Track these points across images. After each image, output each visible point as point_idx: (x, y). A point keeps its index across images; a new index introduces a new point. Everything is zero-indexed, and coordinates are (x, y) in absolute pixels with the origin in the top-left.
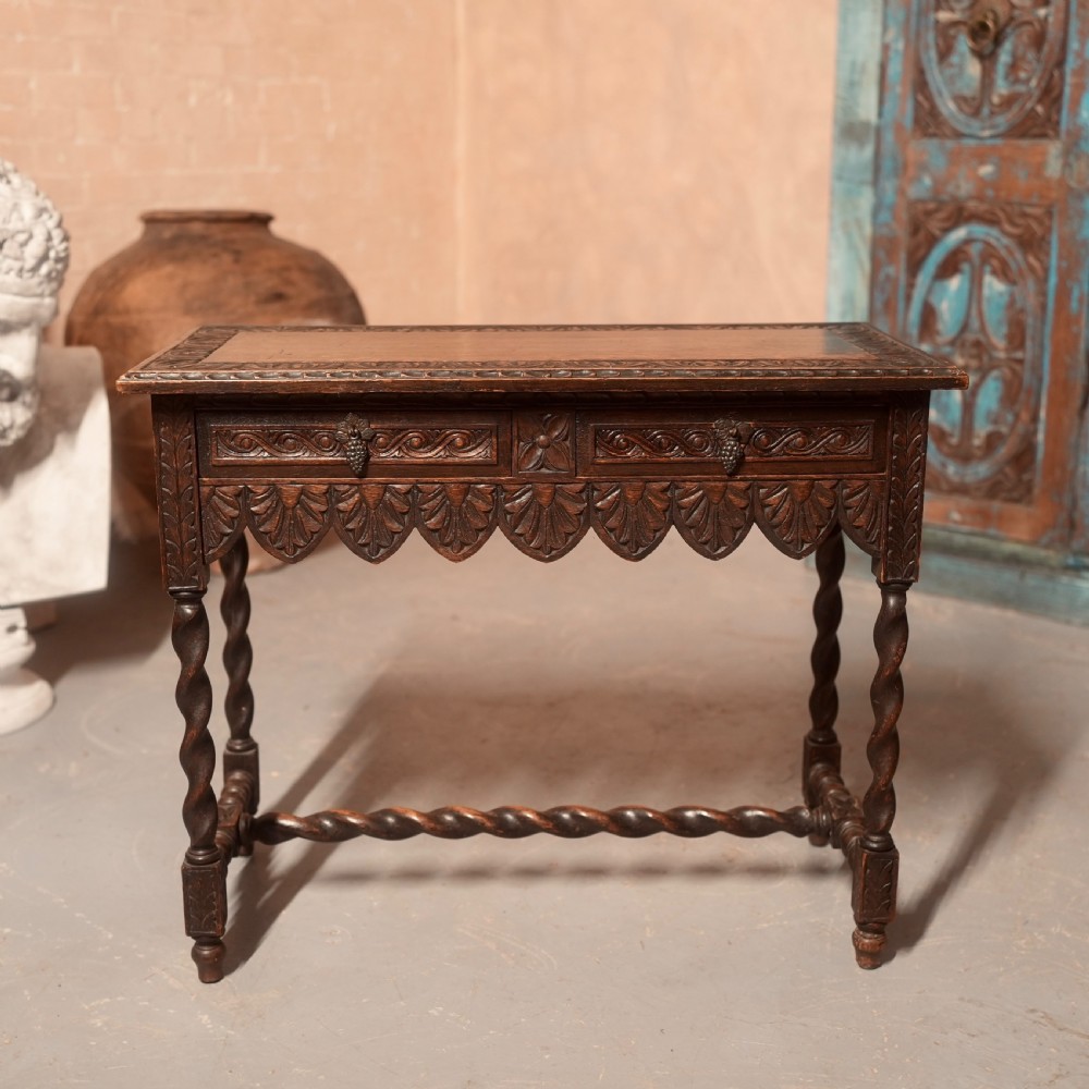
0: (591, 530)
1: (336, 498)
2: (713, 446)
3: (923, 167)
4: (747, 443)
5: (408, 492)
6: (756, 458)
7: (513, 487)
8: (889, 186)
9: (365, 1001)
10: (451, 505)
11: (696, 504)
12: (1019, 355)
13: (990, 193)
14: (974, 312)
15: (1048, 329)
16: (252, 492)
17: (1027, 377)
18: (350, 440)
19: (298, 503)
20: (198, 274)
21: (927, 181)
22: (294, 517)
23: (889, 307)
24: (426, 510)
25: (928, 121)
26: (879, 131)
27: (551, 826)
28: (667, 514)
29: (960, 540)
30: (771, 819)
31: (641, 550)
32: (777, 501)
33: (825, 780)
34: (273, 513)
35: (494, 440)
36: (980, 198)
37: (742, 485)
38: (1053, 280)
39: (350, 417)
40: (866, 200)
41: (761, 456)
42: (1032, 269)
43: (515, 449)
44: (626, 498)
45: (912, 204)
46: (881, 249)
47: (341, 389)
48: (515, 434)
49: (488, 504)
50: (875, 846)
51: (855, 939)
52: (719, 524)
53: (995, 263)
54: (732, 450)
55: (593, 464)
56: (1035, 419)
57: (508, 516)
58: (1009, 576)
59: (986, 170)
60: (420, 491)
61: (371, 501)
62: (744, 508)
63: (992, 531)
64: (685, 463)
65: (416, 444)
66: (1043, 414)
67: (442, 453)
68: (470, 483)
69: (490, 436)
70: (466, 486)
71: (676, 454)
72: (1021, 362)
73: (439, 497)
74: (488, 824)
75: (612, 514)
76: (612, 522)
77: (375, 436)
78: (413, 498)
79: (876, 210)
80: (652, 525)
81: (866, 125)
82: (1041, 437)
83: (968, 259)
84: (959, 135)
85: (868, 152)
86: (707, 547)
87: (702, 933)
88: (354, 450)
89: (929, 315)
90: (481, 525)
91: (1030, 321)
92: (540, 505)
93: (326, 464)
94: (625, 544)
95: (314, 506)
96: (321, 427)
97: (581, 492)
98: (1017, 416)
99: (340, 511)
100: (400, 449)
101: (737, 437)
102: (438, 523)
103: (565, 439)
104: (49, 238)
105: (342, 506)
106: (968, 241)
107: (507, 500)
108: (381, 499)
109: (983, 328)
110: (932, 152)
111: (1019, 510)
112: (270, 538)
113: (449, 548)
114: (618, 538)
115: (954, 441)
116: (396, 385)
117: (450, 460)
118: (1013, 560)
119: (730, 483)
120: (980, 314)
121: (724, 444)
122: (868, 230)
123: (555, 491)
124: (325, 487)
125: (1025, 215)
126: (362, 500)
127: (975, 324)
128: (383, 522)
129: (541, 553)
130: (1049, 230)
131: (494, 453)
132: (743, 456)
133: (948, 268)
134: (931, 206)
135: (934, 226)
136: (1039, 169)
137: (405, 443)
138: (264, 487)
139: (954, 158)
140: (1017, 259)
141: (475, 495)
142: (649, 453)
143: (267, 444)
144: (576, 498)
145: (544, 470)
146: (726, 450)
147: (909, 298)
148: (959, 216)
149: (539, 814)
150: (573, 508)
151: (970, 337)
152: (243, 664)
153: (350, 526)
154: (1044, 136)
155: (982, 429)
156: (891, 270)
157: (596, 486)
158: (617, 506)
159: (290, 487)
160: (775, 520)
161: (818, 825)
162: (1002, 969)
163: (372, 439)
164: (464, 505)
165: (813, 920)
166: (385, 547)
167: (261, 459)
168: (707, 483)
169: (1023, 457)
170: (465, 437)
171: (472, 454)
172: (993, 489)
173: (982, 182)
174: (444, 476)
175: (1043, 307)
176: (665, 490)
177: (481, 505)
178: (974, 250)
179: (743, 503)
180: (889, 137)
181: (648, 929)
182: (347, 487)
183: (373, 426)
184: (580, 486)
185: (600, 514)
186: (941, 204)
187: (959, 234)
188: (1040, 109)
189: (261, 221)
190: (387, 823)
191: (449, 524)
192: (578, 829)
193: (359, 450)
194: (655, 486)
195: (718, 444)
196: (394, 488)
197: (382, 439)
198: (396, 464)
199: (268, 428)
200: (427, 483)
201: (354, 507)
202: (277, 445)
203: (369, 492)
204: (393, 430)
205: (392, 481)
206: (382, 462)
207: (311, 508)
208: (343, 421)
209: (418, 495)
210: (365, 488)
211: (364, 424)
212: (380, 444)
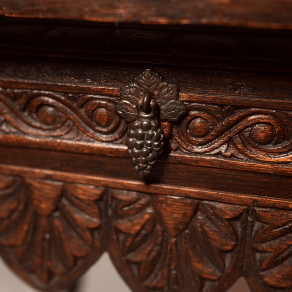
1: (115, 212)
5: (236, 218)
18: (139, 118)
19: (56, 209)
22: (51, 229)
24: (264, 251)
60: (258, 218)
61: (170, 223)
65: (262, 135)
77: (186, 114)
78: (244, 229)
88: (141, 137)
93: (101, 153)
95: (80, 217)
99: (118, 231)
100: (229, 142)
102: (284, 277)
105: (123, 224)
108: (188, 223)
124: (98, 192)
126: (157, 218)
128: (188, 260)
137: (240, 132)
143: (12, 110)
163: (182, 119)
182: (134, 195)
183: (184, 96)
193: (151, 137)
196: (213, 208)
197: (198, 120)
198: (222, 168)
199: (12, 85)
200: (274, 207)
201: (142, 228)
202: (26, 114)
203: (169, 209)
204: (222, 105)
205: (209, 195)
206: (196, 161)
207: (74, 220)
208: (134, 82)
209: (253, 226)
210: (161, 202)
211: (168, 92)
212: (195, 129)
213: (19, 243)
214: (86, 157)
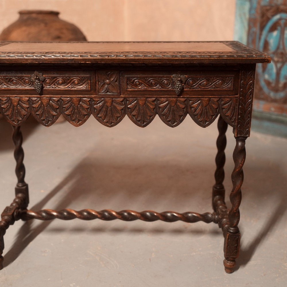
0: (126, 115)
1: (32, 103)
2: (172, 85)
4: (185, 84)
5: (58, 101)
6: (188, 89)
7: (97, 99)
8: (255, 2)
9: (49, 279)
10: (74, 106)
11: (165, 106)
14: (281, 43)
16: (1, 100)
18: (36, 81)
19: (18, 104)
22: (17, 109)
23: (253, 42)
24: (65, 107)
27: (120, 217)
28: (155, 110)
29: (274, 117)
30: (197, 217)
31: (145, 123)
32: (196, 106)
33: (219, 202)
34: (10, 108)
35: (89, 81)
36: (285, 5)
37: (183, 100)
39: (36, 72)
40: (247, 6)
41: (190, 88)
43: (97, 85)
44: (139, 104)
45: (262, 7)
46: (252, 22)
47: (29, 62)
48: (97, 79)
49: (88, 105)
50: (232, 231)
51: (224, 263)
52: (174, 114)
54: (179, 86)
55: (126, 91)
57: (96, 110)
60: (62, 100)
61: (44, 104)
62: (184, 108)
64: (161, 91)
65: (60, 83)
67: (70, 86)
68: (81, 97)
69: (88, 80)
70: (79, 98)
71: (157, 88)
73: (70, 103)
74: (99, 216)
75: (134, 110)
76: (134, 113)
77: (45, 79)
78: (60, 103)
79: (250, 9)
80: (149, 114)
83: (280, 25)
86: (170, 123)
87: (172, 256)
88: (37, 85)
89: (266, 44)
90: (85, 113)
92: (107, 106)
93: (27, 90)
94: (139, 121)
95: (24, 105)
96: (26, 76)
97: (122, 101)
99: (33, 107)
100: (54, 84)
101: (181, 81)
102: (70, 112)
103: (116, 81)
105: (34, 106)
106: (280, 19)
107: (95, 104)
108: (48, 103)
109: (284, 49)
112: (9, 117)
113: (74, 122)
114: (136, 119)
115: (273, 85)
116: (50, 60)
117: (73, 89)
119: (178, 99)
120: (283, 44)
121: (176, 84)
122: (247, 16)
123: (113, 101)
124: (28, 99)
126: (42, 103)
127: (281, 47)
128: (49, 112)
129: (108, 124)
131: (89, 86)
132: (183, 88)
133: (273, 28)
134: (268, 8)
135: (269, 14)
137: (56, 82)
138: (6, 98)
141: (83, 102)
142: (147, 87)
143: (6, 82)
144: (121, 103)
145: (108, 93)
146: (176, 86)
147: (260, 38)
148: (278, 11)
149: (116, 213)
150: (120, 107)
151: (280, 51)
152: (20, 158)
153: (37, 113)
155: (282, 81)
156: (254, 29)
157: (128, 99)
158: (136, 107)
159: (15, 98)
160: (196, 113)
161: (214, 219)
162: (278, 275)
163: (44, 81)
164: (79, 106)
165: (211, 252)
166: (51, 121)
167: (3, 88)
168: (169, 99)
170: (78, 80)
171: (81, 87)
172: (285, 101)
174: (71, 95)
176: (154, 101)
177: (85, 106)
178: (282, 22)
179: (183, 106)
181: (153, 254)
182: (36, 98)
183: (44, 76)
184: (122, 99)
185: (129, 110)
186: (271, 7)
187: (277, 17)
189: (56, 14)
190: (64, 215)
191: (74, 113)
192: (130, 218)
193: (39, 85)
194: (150, 99)
195: (173, 84)
196: (53, 99)
197: (48, 81)
198: (53, 90)
199: (6, 76)
200: (65, 97)
201: (39, 106)
202: (9, 82)
203: (44, 101)
204: (52, 77)
205: (52, 96)
206: (48, 89)
207: (23, 106)
208: (33, 74)
209: (62, 102)
210: (42, 99)
211: (40, 75)
212: (47, 83)
213: (10, 114)
214: (24, 91)
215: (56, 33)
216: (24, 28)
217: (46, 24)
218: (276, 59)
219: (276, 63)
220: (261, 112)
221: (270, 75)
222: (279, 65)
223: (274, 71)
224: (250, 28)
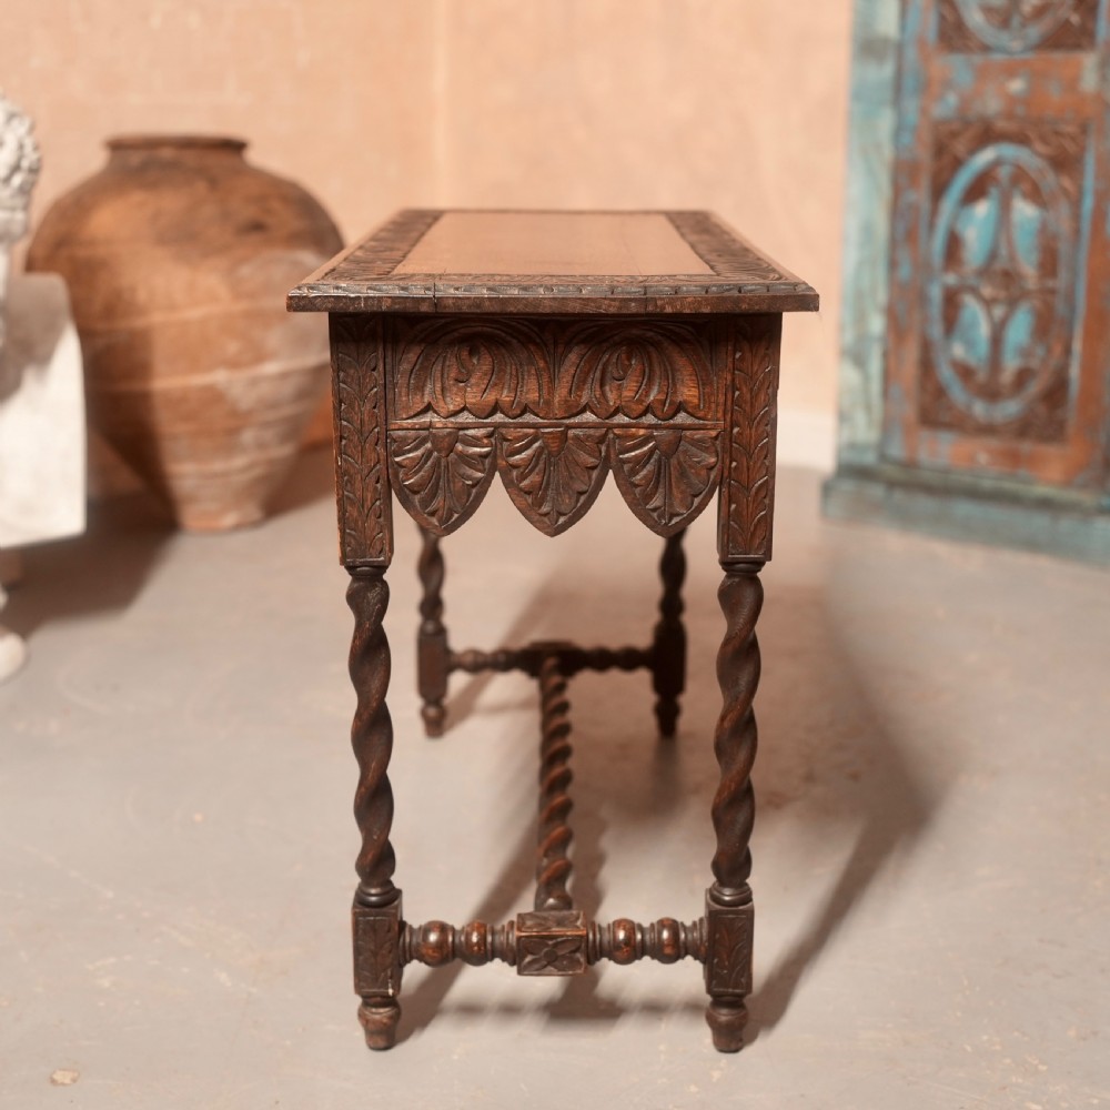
3: (947, 84)
8: (911, 106)
12: (1050, 283)
13: (1020, 110)
14: (1003, 240)
15: (1083, 256)
17: (1060, 307)
20: (171, 202)
21: (952, 100)
23: (911, 236)
25: (953, 34)
26: (900, 48)
29: (987, 484)
36: (1009, 115)
38: (1088, 203)
40: (886, 121)
42: (1065, 192)
45: (936, 125)
46: (903, 173)
53: (1025, 186)
56: (1068, 351)
58: (1040, 522)
59: (1017, 86)
63: (1023, 472)
66: (1077, 346)
72: (1053, 292)
79: (898, 131)
81: (885, 41)
82: (1075, 372)
83: (996, 183)
84: (986, 48)
85: (888, 70)
89: (954, 244)
91: (1064, 248)
98: (1049, 351)
104: (21, 147)
106: (997, 163)
109: (1012, 257)
110: (958, 68)
111: (1051, 450)
115: (982, 376)
118: (1045, 504)
120: (1010, 242)
122: (888, 152)
125: (1057, 133)
127: (1003, 252)
130: (1083, 149)
133: (975, 192)
134: (956, 126)
135: (960, 147)
136: (1072, 84)
139: (982, 74)
140: (1050, 180)
147: (932, 226)
148: (987, 135)
151: (999, 265)
154: (1077, 46)
155: (1011, 364)
156: (912, 196)
169: (1056, 393)
172: (1024, 428)
173: (1012, 100)
175: (1077, 232)
178: (1004, 173)
180: (911, 54)
186: (967, 124)
187: (985, 157)
188: (1075, 19)
189: (235, 147)
215: (248, 212)
216: (137, 197)
217: (213, 183)
218: (987, 291)
219: (988, 303)
220: (946, 471)
221: (970, 344)
222: (998, 312)
223: (983, 330)
224: (897, 191)
